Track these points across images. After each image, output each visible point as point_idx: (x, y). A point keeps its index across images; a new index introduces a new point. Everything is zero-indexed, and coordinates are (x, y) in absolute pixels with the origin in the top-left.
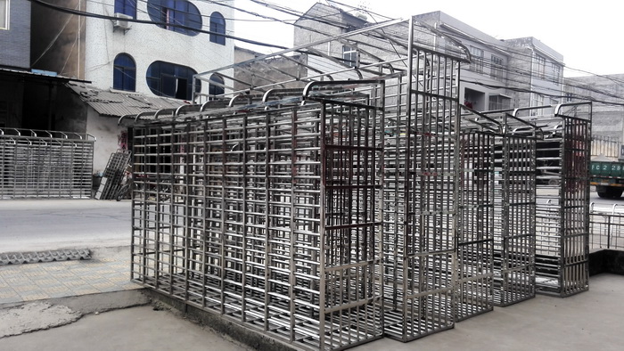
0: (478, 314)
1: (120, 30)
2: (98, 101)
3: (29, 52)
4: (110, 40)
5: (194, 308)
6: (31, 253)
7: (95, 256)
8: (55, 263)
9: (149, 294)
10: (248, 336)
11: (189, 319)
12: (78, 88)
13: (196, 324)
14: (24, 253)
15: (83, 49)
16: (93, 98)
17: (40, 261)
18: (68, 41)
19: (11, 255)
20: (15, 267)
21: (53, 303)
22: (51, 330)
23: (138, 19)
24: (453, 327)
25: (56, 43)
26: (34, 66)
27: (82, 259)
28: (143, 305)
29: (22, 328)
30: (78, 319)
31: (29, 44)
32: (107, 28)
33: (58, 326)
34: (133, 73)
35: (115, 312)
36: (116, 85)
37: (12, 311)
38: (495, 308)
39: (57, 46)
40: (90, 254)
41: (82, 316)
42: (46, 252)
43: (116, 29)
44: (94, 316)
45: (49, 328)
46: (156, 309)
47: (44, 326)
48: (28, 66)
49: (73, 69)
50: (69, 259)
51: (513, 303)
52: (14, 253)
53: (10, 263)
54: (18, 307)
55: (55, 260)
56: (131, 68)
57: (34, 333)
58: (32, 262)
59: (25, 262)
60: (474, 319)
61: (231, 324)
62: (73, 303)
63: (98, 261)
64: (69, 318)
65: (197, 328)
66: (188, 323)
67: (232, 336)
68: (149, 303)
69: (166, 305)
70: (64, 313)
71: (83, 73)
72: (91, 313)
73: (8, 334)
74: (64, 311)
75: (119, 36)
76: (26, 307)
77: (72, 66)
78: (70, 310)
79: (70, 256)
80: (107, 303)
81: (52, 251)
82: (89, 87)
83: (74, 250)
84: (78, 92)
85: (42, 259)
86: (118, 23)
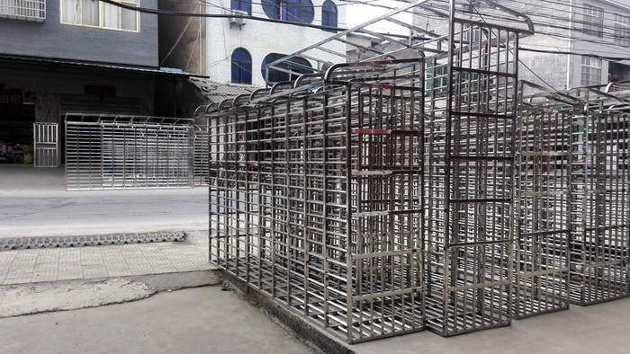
0: (547, 312)
1: (236, 25)
2: (216, 94)
3: (157, 52)
4: (227, 37)
5: (254, 290)
6: (133, 234)
7: (189, 239)
8: (151, 244)
9: (221, 275)
10: (292, 320)
11: (248, 300)
12: (200, 83)
13: (253, 305)
14: (127, 235)
15: (204, 46)
16: (212, 92)
17: (139, 242)
18: (192, 40)
19: (115, 236)
20: (117, 246)
21: (133, 279)
22: (125, 304)
23: (253, 15)
24: (509, 325)
25: (181, 41)
26: (162, 64)
27: (176, 240)
28: (213, 285)
29: (101, 301)
30: (151, 295)
31: (157, 45)
32: (225, 24)
33: (132, 301)
34: (249, 67)
35: (186, 290)
36: (234, 80)
37: (97, 285)
38: (571, 306)
39: (182, 45)
40: (185, 236)
41: (156, 293)
42: (146, 234)
43: (232, 25)
44: (167, 293)
45: (124, 301)
46: (224, 290)
47: (119, 300)
48: (157, 65)
49: (196, 66)
50: (164, 241)
51: (597, 303)
52: (118, 234)
53: (113, 243)
54: (102, 282)
55: (152, 241)
56: (248, 62)
57: (110, 306)
58: (132, 242)
59: (126, 243)
60: (540, 317)
61: (279, 307)
62: (150, 280)
63: (190, 243)
64: (143, 293)
65: (253, 310)
66: (246, 304)
67: (280, 319)
68: (220, 283)
69: (234, 286)
70: (141, 289)
71: (204, 70)
72: (165, 290)
73: (87, 306)
74: (141, 287)
75: (235, 31)
76: (109, 283)
77: (194, 63)
78: (146, 287)
79: (166, 238)
80: (181, 281)
81: (151, 233)
82: (209, 82)
83: (171, 233)
84: (200, 87)
85: (141, 240)
86: (234, 19)
